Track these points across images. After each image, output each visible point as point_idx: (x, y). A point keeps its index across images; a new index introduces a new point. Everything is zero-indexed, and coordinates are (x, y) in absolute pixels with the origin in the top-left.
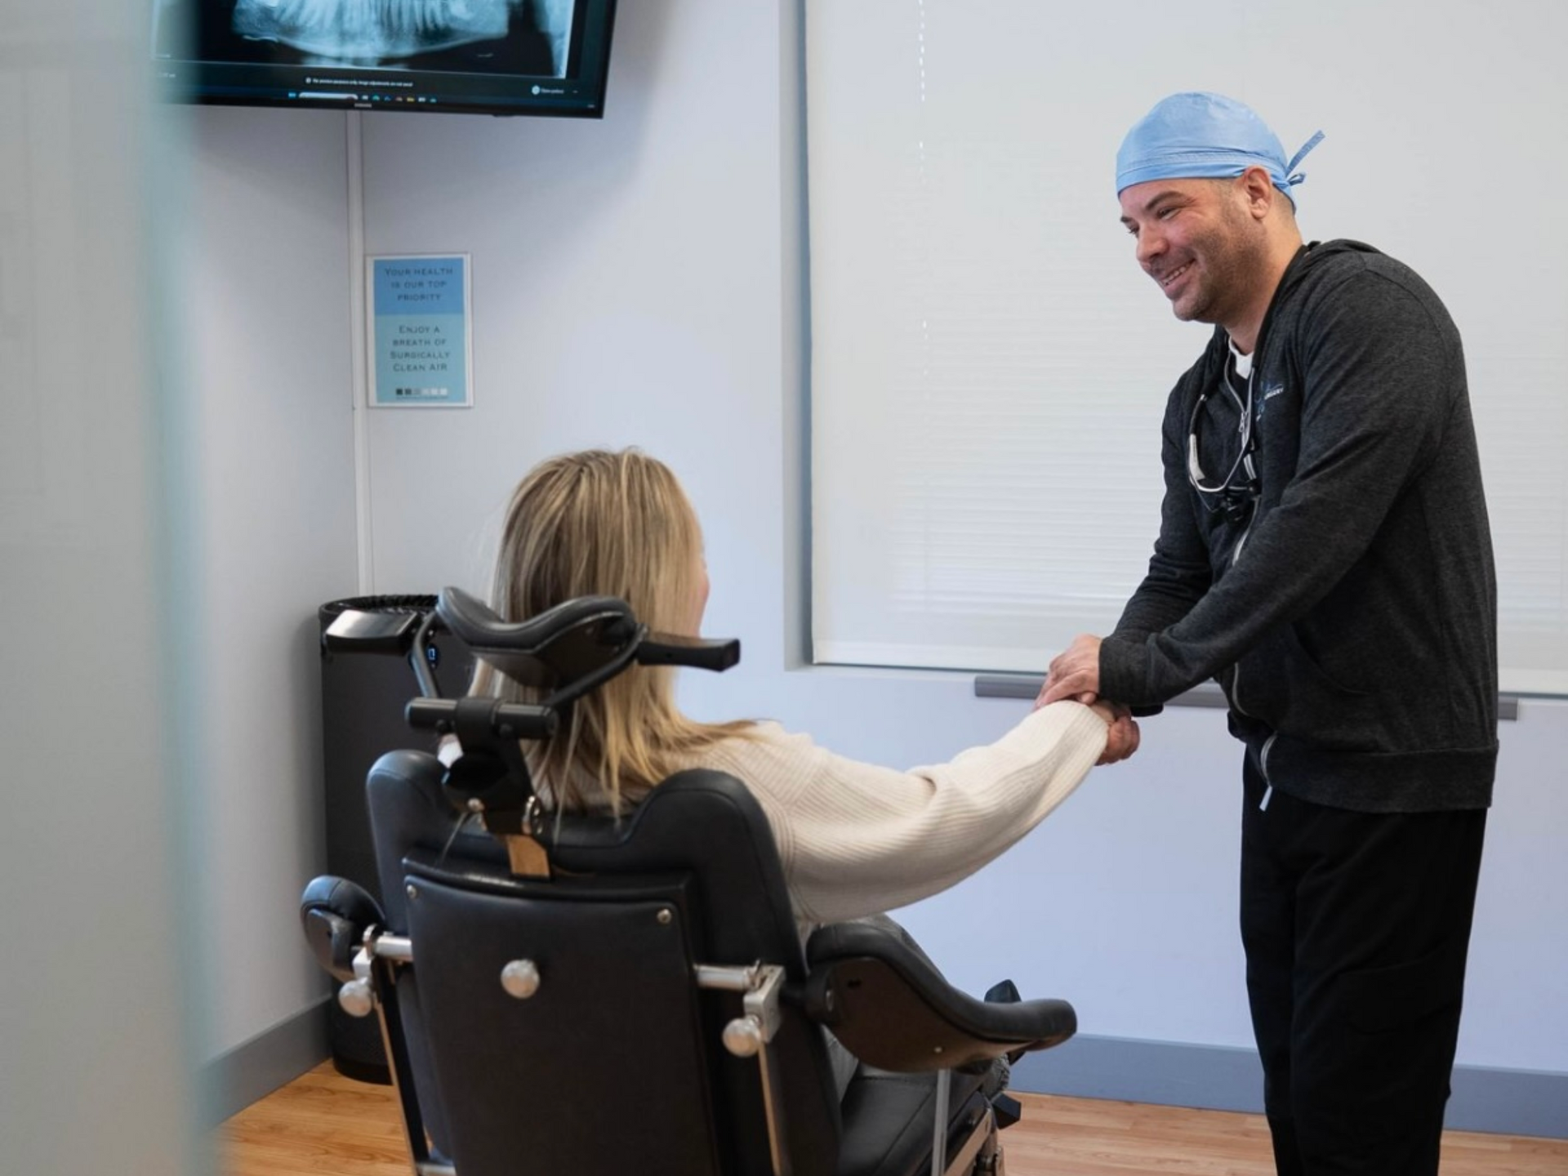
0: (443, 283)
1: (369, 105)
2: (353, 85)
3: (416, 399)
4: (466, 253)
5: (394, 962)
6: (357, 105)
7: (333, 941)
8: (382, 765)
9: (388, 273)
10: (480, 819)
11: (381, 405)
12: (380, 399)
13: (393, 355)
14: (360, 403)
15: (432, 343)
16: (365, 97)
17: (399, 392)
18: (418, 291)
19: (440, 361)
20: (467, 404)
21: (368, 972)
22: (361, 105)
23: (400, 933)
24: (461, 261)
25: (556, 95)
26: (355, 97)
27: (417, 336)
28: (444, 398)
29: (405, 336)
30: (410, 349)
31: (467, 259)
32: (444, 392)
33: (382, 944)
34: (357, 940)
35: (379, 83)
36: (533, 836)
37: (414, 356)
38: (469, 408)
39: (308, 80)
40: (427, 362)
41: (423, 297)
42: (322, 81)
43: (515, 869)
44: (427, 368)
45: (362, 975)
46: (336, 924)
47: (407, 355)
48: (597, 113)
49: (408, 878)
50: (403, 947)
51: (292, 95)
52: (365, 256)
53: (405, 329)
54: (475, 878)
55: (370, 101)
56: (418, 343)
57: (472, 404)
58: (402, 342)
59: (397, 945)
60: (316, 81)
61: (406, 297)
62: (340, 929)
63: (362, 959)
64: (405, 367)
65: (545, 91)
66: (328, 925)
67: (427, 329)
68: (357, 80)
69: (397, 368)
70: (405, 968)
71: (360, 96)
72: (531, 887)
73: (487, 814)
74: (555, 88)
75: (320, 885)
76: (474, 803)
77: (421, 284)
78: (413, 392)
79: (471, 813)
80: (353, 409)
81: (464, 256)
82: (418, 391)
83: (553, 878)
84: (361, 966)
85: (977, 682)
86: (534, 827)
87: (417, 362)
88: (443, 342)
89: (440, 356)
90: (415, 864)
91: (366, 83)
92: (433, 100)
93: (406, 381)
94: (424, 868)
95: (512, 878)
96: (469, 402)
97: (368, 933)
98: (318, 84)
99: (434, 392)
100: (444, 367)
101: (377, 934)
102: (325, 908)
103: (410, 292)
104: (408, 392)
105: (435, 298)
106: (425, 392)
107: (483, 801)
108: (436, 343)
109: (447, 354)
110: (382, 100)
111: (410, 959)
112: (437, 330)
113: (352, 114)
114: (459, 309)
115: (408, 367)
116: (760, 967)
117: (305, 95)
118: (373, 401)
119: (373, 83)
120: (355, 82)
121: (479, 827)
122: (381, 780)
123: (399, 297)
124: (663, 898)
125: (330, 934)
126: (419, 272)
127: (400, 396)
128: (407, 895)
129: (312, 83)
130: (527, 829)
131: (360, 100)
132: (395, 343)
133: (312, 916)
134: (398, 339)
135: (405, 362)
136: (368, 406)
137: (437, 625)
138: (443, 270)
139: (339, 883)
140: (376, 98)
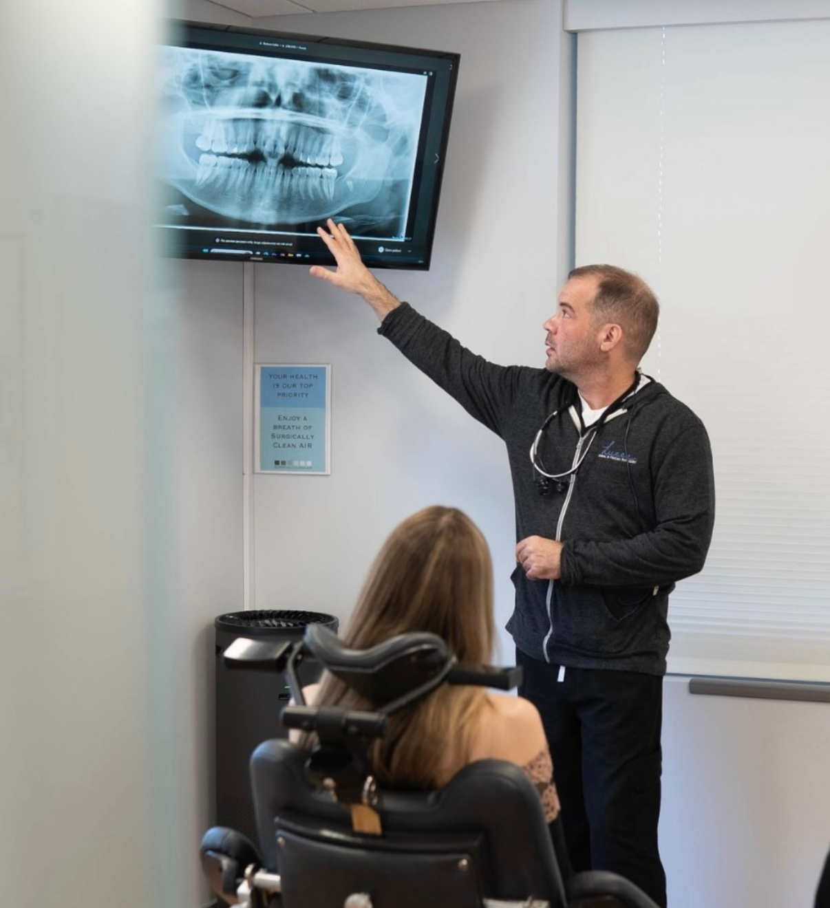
0: (311, 385)
1: (261, 259)
2: (250, 244)
3: (289, 468)
4: (328, 364)
5: (267, 892)
6: (252, 258)
7: (223, 875)
8: (261, 750)
9: (271, 376)
10: (332, 793)
11: (263, 472)
12: (262, 468)
13: (273, 436)
14: (247, 470)
15: (302, 428)
16: (258, 253)
17: (277, 463)
18: (293, 390)
19: (307, 441)
20: (326, 473)
21: (248, 899)
22: (255, 259)
23: (271, 871)
24: (324, 368)
25: (395, 253)
26: (251, 253)
27: (291, 423)
28: (310, 468)
29: (283, 423)
30: (286, 432)
31: (328, 368)
32: (309, 464)
33: (259, 880)
34: (240, 874)
35: (268, 243)
36: (370, 805)
37: (288, 437)
38: (327, 475)
39: (217, 240)
40: (298, 442)
41: (295, 395)
42: (228, 241)
43: (357, 827)
44: (298, 445)
45: (244, 900)
46: (225, 862)
47: (283, 436)
48: (425, 266)
49: (279, 832)
50: (274, 882)
51: (206, 251)
52: (254, 363)
53: (282, 417)
54: (327, 833)
55: (261, 256)
56: (291, 427)
57: (329, 473)
58: (280, 427)
59: (269, 879)
60: (223, 241)
61: (284, 395)
62: (229, 867)
63: (244, 889)
64: (281, 445)
65: (388, 250)
66: (219, 863)
67: (298, 418)
68: (253, 240)
69: (276, 445)
70: (274, 896)
71: (254, 252)
72: (368, 842)
73: (338, 789)
74: (395, 249)
75: (215, 834)
76: (329, 782)
77: (294, 385)
78: (287, 463)
79: (325, 788)
80: (243, 474)
81: (326, 366)
82: (291, 463)
83: (383, 836)
84: (243, 895)
85: (691, 684)
86: (370, 799)
87: (291, 441)
88: (310, 427)
89: (307, 438)
90: (284, 823)
91: (259, 243)
92: (307, 256)
93: (282, 455)
94: (291, 825)
95: (354, 834)
96: (328, 472)
97: (248, 870)
98: (225, 243)
99: (302, 464)
100: (310, 445)
101: (255, 871)
102: (218, 850)
103: (287, 391)
104: (284, 463)
105: (304, 395)
106: (296, 463)
107: (335, 780)
108: (304, 428)
109: (312, 437)
110: (270, 255)
111: (278, 889)
112: (305, 419)
113: (248, 265)
114: (322, 404)
115: (284, 445)
116: (531, 903)
117: (214, 250)
118: (258, 469)
119: (264, 243)
120: (251, 242)
121: (332, 797)
122: (262, 761)
123: (279, 394)
124: (462, 852)
125: (220, 869)
126: (293, 377)
127: (277, 466)
128: (278, 845)
129: (220, 242)
130: (365, 800)
131: (254, 255)
132: (275, 427)
133: (208, 856)
134: (278, 425)
135: (281, 441)
136: (254, 473)
137: (305, 651)
138: (311, 375)
139: (228, 833)
140: (267, 254)
